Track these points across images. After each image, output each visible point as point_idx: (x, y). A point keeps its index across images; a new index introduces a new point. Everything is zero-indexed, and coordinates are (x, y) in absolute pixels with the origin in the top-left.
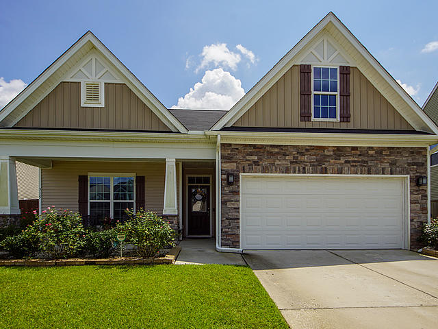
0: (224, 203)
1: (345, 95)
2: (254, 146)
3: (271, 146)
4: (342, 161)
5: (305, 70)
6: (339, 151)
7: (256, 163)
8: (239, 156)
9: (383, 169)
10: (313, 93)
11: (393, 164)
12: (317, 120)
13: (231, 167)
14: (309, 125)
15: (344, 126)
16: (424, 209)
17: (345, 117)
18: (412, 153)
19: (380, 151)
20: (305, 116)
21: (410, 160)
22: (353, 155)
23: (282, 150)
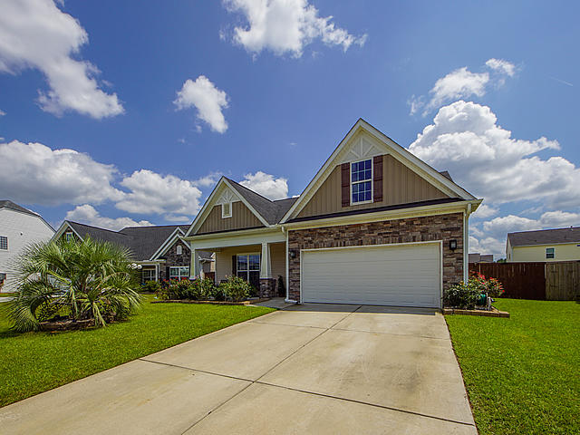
0: (290, 270)
1: (379, 179)
2: (309, 230)
3: (321, 228)
4: (376, 234)
5: (345, 167)
6: (372, 227)
7: (311, 242)
8: (300, 238)
9: (414, 237)
10: (351, 183)
11: (424, 232)
12: (355, 204)
13: (295, 246)
14: (349, 209)
15: (378, 205)
16: (459, 272)
17: (379, 198)
18: (446, 219)
19: (411, 222)
20: (345, 203)
21: (443, 226)
22: (385, 229)
23: (329, 231)
